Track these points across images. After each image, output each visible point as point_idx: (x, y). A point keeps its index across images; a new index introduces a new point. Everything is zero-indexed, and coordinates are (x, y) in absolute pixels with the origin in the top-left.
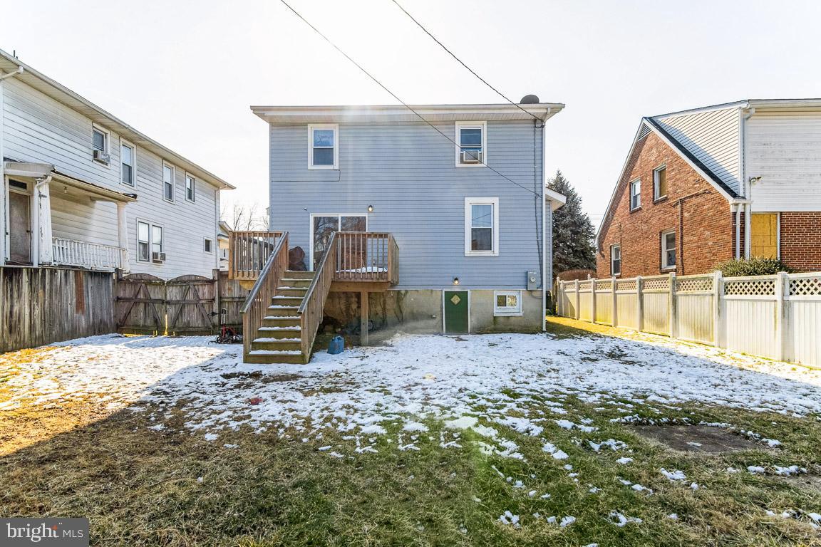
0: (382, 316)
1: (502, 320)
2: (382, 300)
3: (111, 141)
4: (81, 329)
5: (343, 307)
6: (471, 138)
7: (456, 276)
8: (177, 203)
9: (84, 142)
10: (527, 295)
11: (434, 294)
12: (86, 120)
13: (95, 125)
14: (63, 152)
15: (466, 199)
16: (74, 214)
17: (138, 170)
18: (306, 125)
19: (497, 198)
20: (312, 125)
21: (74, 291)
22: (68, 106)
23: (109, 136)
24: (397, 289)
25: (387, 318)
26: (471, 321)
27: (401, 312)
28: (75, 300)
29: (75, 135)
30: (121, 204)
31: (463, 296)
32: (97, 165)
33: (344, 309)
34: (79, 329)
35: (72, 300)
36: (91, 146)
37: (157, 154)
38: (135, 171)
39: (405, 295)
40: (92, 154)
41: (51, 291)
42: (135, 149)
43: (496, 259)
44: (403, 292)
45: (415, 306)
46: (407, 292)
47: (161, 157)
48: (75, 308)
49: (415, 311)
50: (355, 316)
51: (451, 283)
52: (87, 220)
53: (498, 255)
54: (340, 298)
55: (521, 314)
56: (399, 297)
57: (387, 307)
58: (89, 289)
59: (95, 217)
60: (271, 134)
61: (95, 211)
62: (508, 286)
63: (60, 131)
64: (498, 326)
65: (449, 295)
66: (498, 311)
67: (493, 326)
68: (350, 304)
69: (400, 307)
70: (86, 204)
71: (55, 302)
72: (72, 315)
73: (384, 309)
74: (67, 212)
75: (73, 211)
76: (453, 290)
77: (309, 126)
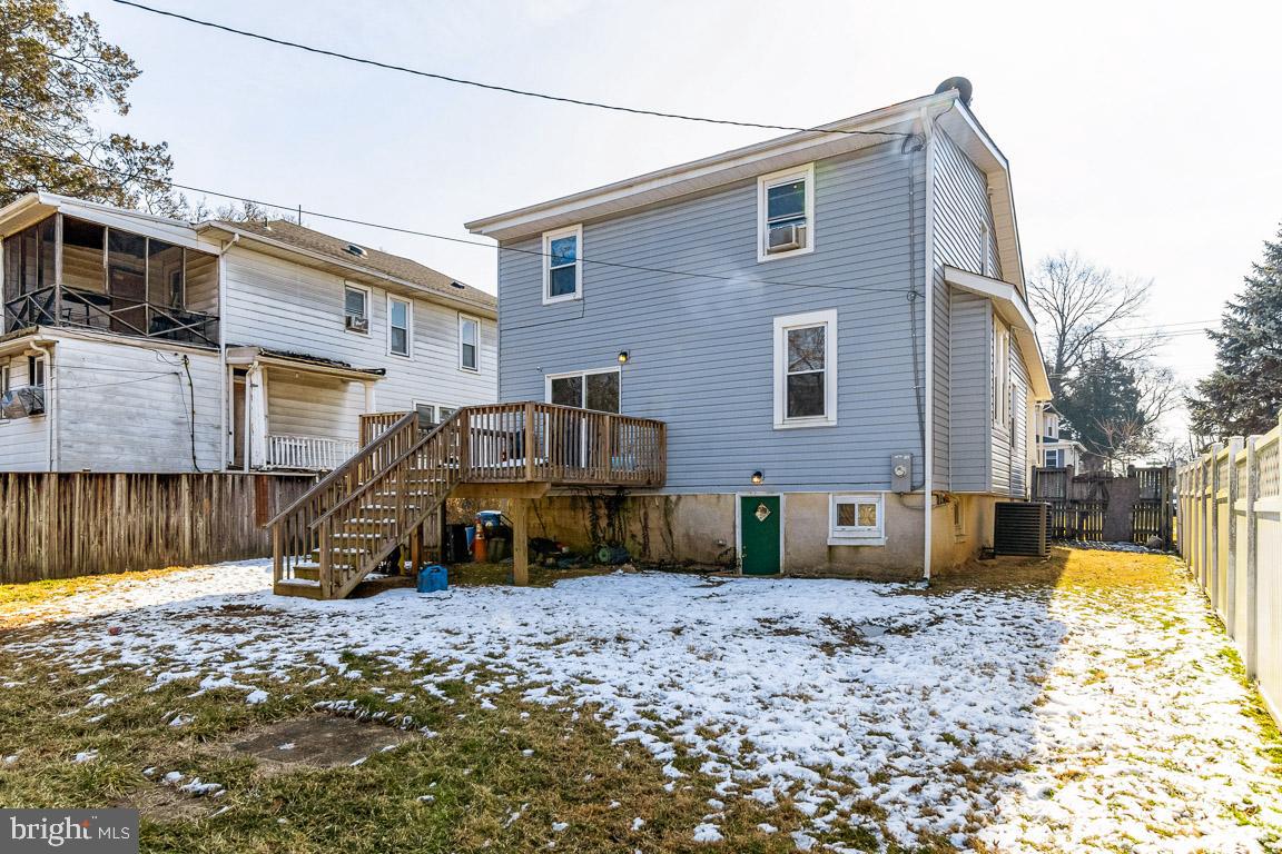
0: (642, 541)
1: (843, 553)
2: (642, 512)
3: (372, 300)
4: (263, 548)
5: (588, 523)
6: (786, 201)
7: (758, 467)
8: (484, 372)
9: (331, 308)
10: (894, 501)
11: (722, 500)
12: (333, 278)
13: (348, 283)
14: (302, 326)
15: (776, 320)
16: (318, 402)
17: (416, 333)
18: (539, 235)
19: (834, 312)
20: (549, 234)
21: (253, 501)
22: (310, 266)
23: (369, 294)
24: (663, 493)
25: (650, 544)
26: (787, 553)
27: (671, 533)
28: (254, 511)
29: (320, 301)
30: (369, 383)
31: (773, 503)
32: (352, 336)
33: (589, 529)
34: (260, 547)
35: (250, 511)
36: (343, 312)
37: (448, 307)
38: (411, 333)
39: (676, 504)
40: (344, 321)
41: (220, 499)
42: (411, 305)
43: (834, 431)
44: (674, 499)
45: (691, 522)
46: (679, 497)
47: (455, 309)
48: (254, 523)
49: (692, 533)
50: (604, 537)
51: (748, 481)
52: (335, 408)
53: (834, 424)
54: (583, 509)
55: (882, 542)
56: (668, 508)
57: (650, 525)
58: (277, 496)
59: (347, 403)
60: (500, 258)
61: (348, 396)
62: (857, 485)
63: (298, 301)
64: (837, 565)
65: (749, 504)
66: (837, 535)
67: (827, 565)
68: (598, 518)
69: (668, 524)
70: (335, 388)
71: (225, 513)
72: (250, 529)
73: (645, 527)
74: (307, 401)
75: (315, 398)
76: (753, 494)
77: (545, 235)
